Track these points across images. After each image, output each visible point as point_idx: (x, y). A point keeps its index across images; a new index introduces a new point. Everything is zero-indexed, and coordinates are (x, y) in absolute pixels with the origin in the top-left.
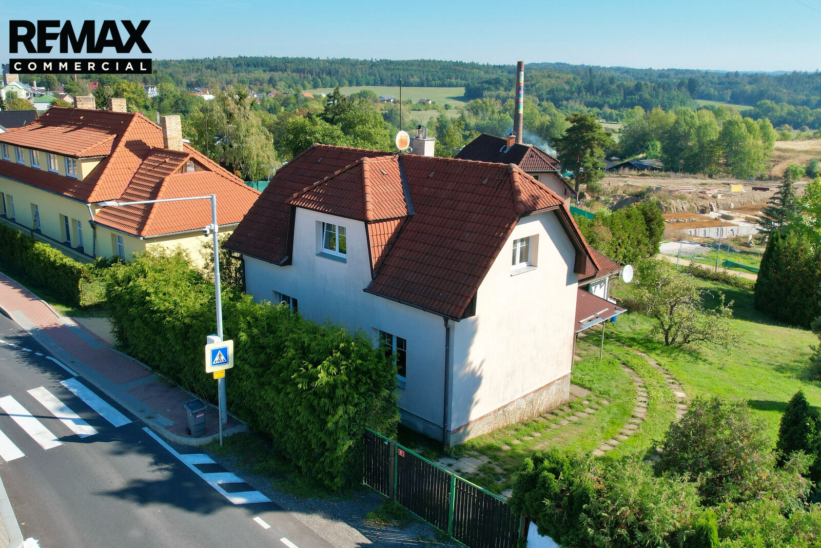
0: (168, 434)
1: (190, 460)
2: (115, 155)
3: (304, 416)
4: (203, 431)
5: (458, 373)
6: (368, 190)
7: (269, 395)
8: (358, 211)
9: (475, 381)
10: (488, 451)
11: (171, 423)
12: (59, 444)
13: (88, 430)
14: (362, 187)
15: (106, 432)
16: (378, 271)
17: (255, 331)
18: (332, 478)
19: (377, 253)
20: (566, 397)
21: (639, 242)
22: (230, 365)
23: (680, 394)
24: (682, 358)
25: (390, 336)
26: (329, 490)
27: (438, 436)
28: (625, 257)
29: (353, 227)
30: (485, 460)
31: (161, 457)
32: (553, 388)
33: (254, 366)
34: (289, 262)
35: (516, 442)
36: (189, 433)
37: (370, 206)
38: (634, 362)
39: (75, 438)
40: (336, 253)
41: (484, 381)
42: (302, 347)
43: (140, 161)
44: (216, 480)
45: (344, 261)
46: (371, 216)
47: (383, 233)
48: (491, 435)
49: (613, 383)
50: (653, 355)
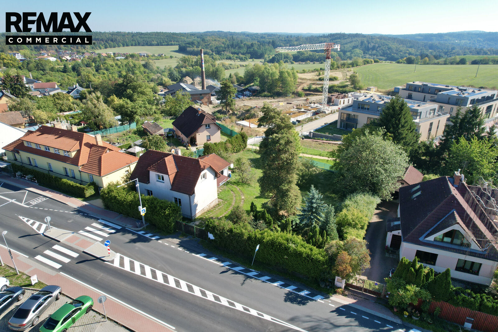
0: (132, 228)
1: (140, 233)
2: (82, 149)
3: (164, 220)
4: (140, 227)
5: (193, 205)
6: (168, 167)
7: (155, 217)
8: (167, 173)
9: (196, 205)
10: (201, 219)
11: (132, 226)
12: (109, 235)
13: (113, 231)
14: (166, 166)
15: (118, 231)
16: (173, 185)
17: (149, 204)
18: (171, 231)
19: (172, 181)
20: (217, 203)
21: (240, 145)
22: (145, 212)
23: (243, 197)
24: (246, 186)
25: (177, 199)
26: (170, 233)
27: (190, 218)
28: (237, 150)
29: (165, 176)
30: (200, 221)
31: (133, 234)
32: (214, 202)
33: (150, 211)
34: (149, 183)
35: (207, 216)
36: (137, 227)
37: (169, 171)
38: (234, 189)
39: (111, 233)
40: (161, 180)
41: (198, 205)
42: (161, 206)
43: (90, 149)
44: (148, 236)
45: (164, 183)
46: (169, 174)
47: (172, 177)
48: (201, 215)
49: (228, 197)
50: (239, 187)
